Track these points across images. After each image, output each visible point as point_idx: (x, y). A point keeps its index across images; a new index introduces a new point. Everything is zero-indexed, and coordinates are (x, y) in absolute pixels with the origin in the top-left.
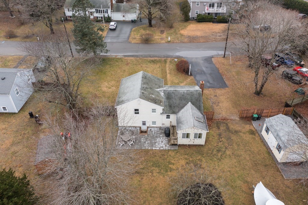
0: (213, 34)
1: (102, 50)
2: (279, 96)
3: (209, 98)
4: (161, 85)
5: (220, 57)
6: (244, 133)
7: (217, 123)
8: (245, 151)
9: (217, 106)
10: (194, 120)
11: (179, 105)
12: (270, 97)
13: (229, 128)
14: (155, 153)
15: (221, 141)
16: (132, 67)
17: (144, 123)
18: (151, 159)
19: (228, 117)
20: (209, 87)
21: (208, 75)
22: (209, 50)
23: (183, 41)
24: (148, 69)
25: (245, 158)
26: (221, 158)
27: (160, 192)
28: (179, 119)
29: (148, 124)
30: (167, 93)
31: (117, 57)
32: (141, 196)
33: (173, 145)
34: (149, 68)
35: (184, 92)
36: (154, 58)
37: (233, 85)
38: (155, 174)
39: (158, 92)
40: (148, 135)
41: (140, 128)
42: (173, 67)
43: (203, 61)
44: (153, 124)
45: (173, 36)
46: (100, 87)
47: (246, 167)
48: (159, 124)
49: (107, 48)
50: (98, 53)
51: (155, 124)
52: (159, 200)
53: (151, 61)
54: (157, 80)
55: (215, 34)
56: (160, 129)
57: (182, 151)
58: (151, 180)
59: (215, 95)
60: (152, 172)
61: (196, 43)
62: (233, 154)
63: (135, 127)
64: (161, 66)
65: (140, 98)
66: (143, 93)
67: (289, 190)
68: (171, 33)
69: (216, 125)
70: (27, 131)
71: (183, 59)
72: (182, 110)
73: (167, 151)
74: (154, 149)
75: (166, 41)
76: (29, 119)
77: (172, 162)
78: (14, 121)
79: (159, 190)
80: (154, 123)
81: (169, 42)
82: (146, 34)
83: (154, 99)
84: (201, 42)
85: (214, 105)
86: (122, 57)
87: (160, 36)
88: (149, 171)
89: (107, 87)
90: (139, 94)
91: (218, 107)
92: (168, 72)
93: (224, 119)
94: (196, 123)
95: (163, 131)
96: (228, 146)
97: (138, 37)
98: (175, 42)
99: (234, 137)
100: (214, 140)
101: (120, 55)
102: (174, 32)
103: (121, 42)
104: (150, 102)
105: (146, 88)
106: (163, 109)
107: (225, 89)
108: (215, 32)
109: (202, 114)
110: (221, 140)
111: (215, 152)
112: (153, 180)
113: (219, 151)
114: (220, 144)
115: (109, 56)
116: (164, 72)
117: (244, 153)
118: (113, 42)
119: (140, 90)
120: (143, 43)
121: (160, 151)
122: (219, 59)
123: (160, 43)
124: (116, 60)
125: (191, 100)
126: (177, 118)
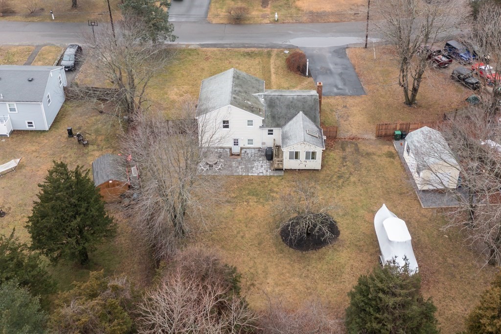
0: (353, 7)
1: (167, 36)
2: (441, 108)
3: (334, 110)
4: (261, 88)
5: (359, 48)
6: (379, 156)
7: (343, 144)
8: (376, 178)
9: (345, 121)
10: (306, 134)
11: (286, 115)
12: (428, 109)
13: (358, 150)
14: (251, 180)
15: (344, 166)
16: (215, 63)
17: (236, 143)
18: (247, 187)
19: (359, 136)
20: (337, 94)
21: (337, 77)
22: (343, 36)
23: (300, 21)
24: (241, 67)
25: (375, 186)
26: (343, 186)
27: (258, 222)
28: (286, 134)
29: (241, 145)
30: (268, 99)
31: (189, 47)
32: (234, 226)
33: (277, 170)
34: (242, 65)
35: (293, 98)
36: (251, 49)
37: (375, 91)
38: (251, 204)
39: (256, 98)
40: (242, 159)
41: (231, 149)
42: (281, 62)
43: (330, 54)
44: (249, 144)
45: (283, 12)
46: (167, 94)
47: (375, 195)
48: (257, 144)
49: (173, 33)
50: (160, 41)
51: (252, 144)
52: (257, 230)
53: (245, 54)
54: (255, 82)
55: (356, 8)
56: (259, 151)
57: (289, 177)
58: (246, 211)
59: (345, 105)
60: (248, 202)
61: (322, 23)
62: (359, 180)
63: (223, 148)
64: (262, 61)
65: (231, 104)
66: (234, 98)
67: (424, 219)
68: (281, 6)
69: (340, 146)
70: (68, 154)
71: (297, 50)
72: (291, 123)
73: (268, 178)
74: (250, 174)
75: (272, 19)
76: (67, 138)
77: (275, 190)
78: (46, 141)
79: (256, 221)
80: (250, 141)
81: (276, 22)
82: (238, 8)
83: (250, 107)
84: (331, 22)
85: (341, 120)
86: (197, 46)
87: (261, 11)
88: (244, 200)
89: (176, 94)
90: (230, 98)
91: (347, 122)
92: (273, 70)
93: (353, 138)
94: (308, 138)
95: (264, 154)
96: (353, 172)
97: (223, 13)
98: (286, 21)
99: (363, 161)
100: (335, 164)
101: (194, 44)
102: (286, 4)
103: (195, 22)
104: (245, 110)
105: (240, 92)
106: (263, 121)
107: (361, 97)
108: (356, 5)
109: (318, 127)
110: (345, 164)
111: (334, 178)
112: (249, 210)
113: (340, 177)
114: (343, 168)
115: (176, 45)
116: (266, 72)
117: (375, 180)
118: (180, 22)
119: (231, 94)
120: (232, 24)
121: (259, 177)
122: (357, 51)
123: (260, 24)
124: (188, 53)
125: (304, 108)
126: (283, 132)
